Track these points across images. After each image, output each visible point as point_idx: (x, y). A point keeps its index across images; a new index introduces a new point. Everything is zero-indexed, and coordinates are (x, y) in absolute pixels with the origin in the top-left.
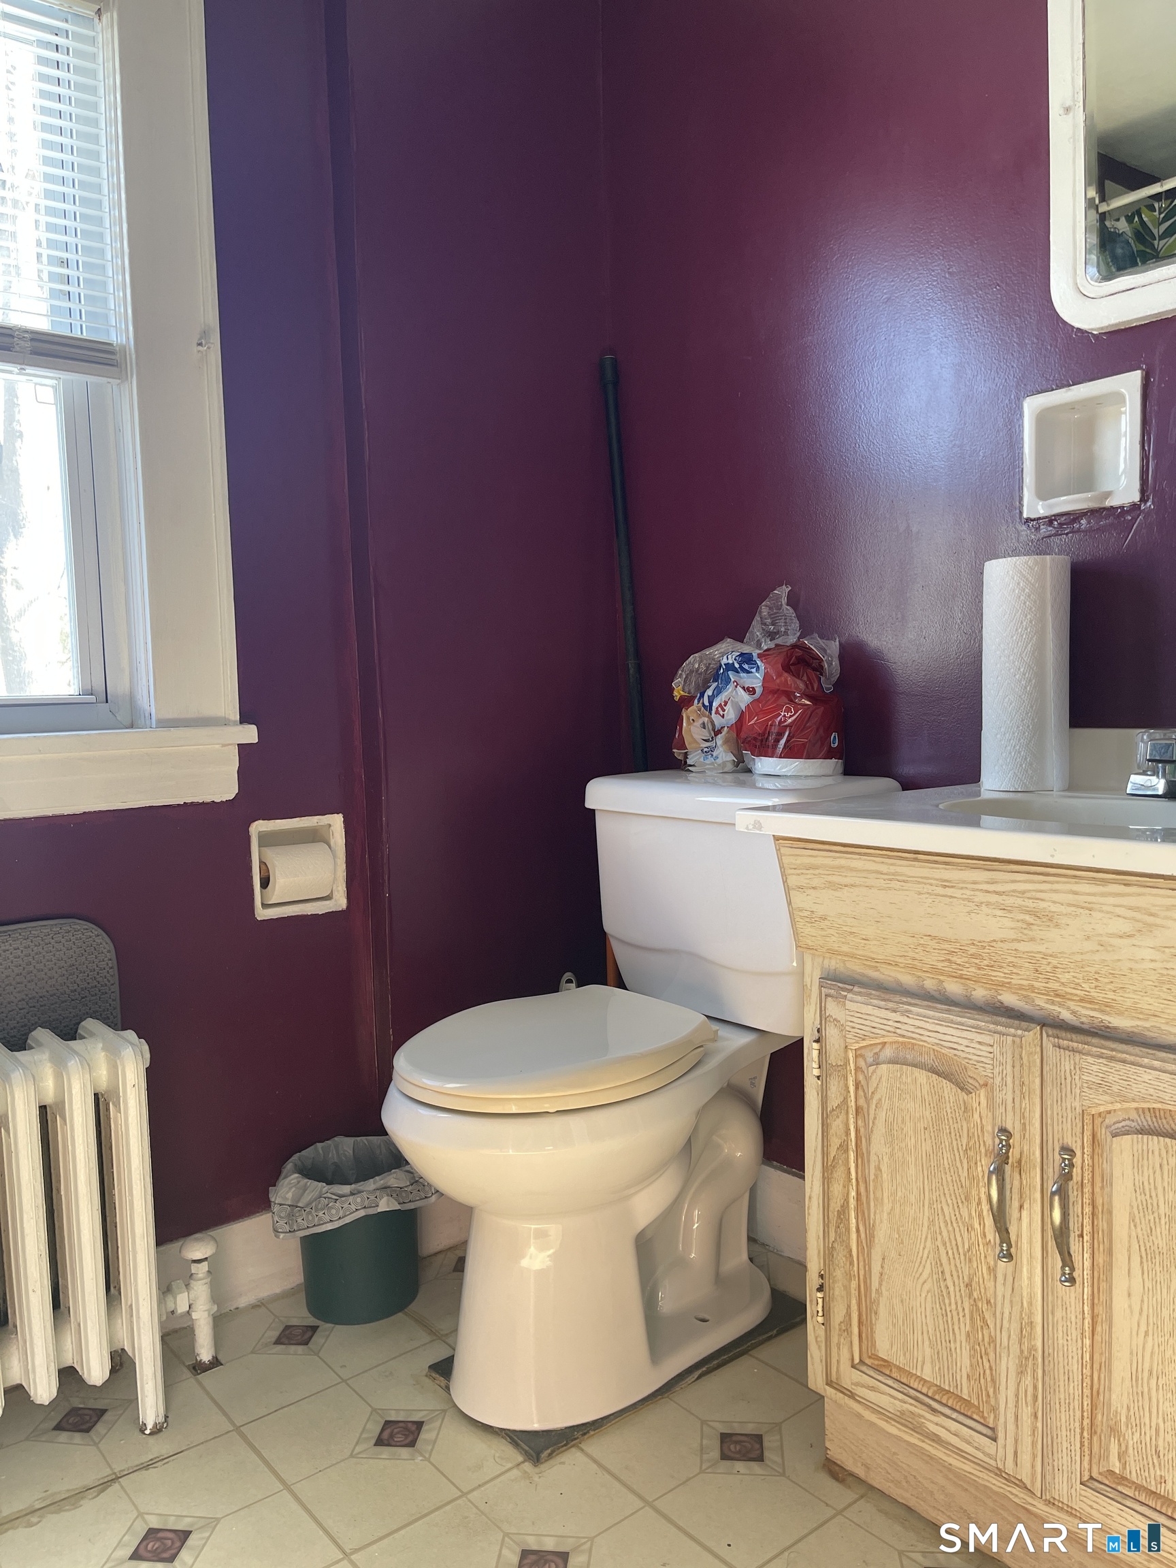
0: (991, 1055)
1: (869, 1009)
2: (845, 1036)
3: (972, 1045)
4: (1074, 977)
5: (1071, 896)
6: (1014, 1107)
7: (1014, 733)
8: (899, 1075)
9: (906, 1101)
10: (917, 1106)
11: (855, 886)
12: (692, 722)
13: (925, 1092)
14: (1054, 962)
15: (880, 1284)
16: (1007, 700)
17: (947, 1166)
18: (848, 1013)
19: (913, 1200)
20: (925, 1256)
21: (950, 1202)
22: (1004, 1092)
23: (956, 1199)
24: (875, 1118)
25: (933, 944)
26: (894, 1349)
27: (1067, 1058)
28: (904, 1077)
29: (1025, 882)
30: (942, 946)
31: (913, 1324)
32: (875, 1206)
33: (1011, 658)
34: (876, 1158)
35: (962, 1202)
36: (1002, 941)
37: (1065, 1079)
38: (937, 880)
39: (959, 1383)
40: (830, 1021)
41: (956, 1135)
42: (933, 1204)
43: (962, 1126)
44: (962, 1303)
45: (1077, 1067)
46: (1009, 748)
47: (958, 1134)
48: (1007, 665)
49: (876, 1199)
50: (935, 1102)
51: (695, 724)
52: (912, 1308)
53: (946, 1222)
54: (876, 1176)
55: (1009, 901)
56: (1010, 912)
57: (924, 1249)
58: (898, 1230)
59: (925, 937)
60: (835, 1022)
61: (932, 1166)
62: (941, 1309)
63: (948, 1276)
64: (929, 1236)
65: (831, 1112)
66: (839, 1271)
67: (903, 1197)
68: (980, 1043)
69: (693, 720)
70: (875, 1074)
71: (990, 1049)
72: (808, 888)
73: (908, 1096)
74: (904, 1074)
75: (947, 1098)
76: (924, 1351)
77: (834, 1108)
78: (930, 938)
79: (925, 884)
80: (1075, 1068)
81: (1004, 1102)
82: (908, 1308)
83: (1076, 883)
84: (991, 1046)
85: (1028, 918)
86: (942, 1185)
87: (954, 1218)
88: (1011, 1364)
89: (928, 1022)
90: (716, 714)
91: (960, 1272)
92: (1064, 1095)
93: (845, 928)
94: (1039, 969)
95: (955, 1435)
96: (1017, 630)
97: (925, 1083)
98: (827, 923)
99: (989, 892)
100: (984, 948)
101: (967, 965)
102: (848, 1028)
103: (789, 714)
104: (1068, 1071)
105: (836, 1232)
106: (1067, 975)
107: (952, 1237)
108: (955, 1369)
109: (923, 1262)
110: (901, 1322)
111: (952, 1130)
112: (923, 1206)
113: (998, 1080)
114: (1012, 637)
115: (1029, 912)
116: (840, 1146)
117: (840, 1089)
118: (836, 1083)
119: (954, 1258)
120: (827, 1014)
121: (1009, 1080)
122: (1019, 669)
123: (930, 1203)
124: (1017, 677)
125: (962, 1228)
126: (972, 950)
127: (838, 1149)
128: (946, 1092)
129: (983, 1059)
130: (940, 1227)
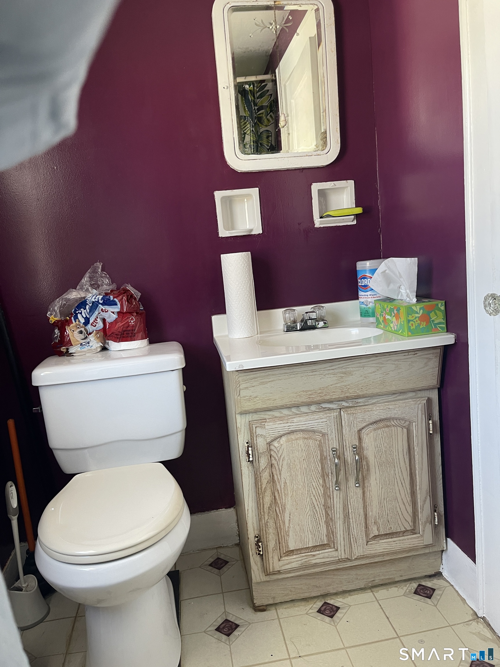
0: (327, 425)
1: (277, 426)
2: (266, 440)
3: (319, 424)
4: (354, 390)
5: (359, 364)
6: (336, 439)
7: (246, 317)
8: (291, 445)
9: (295, 453)
10: (300, 453)
11: (274, 381)
12: (73, 332)
13: (302, 447)
14: (349, 387)
15: (289, 524)
16: (243, 305)
17: (313, 469)
18: (266, 430)
19: (300, 487)
20: (307, 504)
21: (315, 481)
22: (332, 435)
23: (318, 478)
24: (282, 465)
25: (305, 393)
26: (297, 543)
27: (351, 416)
28: (293, 445)
29: (343, 363)
30: (308, 393)
31: (304, 530)
32: (285, 497)
33: (243, 289)
34: (284, 479)
35: (320, 478)
36: (331, 385)
37: (351, 423)
38: (310, 370)
39: (323, 540)
40: (259, 436)
41: (316, 457)
42: (309, 485)
43: (318, 453)
44: (322, 512)
45: (355, 418)
46: (245, 322)
47: (316, 456)
48: (242, 292)
49: (285, 494)
50: (307, 449)
51: (74, 332)
52: (303, 525)
53: (314, 488)
54: (284, 486)
55: (336, 371)
56: (336, 374)
57: (306, 502)
58: (295, 500)
59: (301, 392)
60: (261, 436)
61: (308, 472)
62: (314, 519)
63: (316, 506)
64: (308, 496)
65: (262, 471)
66: (271, 529)
67: (296, 488)
68: (322, 422)
69: (73, 331)
70: (281, 449)
71: (326, 423)
72: (250, 387)
73: (296, 451)
74: (293, 444)
75: (311, 446)
76: (309, 537)
77: (263, 469)
78: (303, 392)
79: (305, 373)
80: (354, 419)
81: (332, 439)
82: (301, 526)
83: (361, 360)
84: (326, 422)
85: (342, 375)
86: (312, 476)
87: (317, 486)
88: (341, 522)
89: (302, 422)
90: (91, 325)
91: (321, 502)
92: (351, 428)
93: (265, 398)
94: (343, 391)
95: (323, 558)
96: (244, 279)
97: (302, 444)
98: (257, 398)
99: (330, 370)
100: (324, 389)
101: (316, 397)
102: (267, 436)
103: (133, 321)
104: (352, 420)
105: (268, 515)
106: (352, 390)
107: (317, 492)
108: (321, 536)
109: (306, 507)
110: (299, 533)
111: (314, 456)
112: (305, 487)
113: (329, 433)
114: (243, 282)
115: (342, 373)
116: (267, 482)
117: (266, 461)
118: (264, 459)
119: (318, 499)
120: (257, 434)
121: (334, 431)
122: (246, 293)
123: (307, 485)
124: (246, 296)
125: (320, 487)
126: (320, 391)
127: (266, 483)
128: (311, 444)
129: (324, 427)
130: (312, 491)
